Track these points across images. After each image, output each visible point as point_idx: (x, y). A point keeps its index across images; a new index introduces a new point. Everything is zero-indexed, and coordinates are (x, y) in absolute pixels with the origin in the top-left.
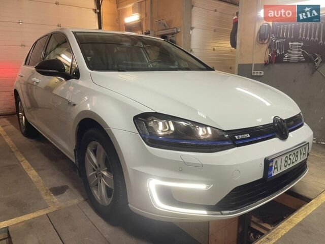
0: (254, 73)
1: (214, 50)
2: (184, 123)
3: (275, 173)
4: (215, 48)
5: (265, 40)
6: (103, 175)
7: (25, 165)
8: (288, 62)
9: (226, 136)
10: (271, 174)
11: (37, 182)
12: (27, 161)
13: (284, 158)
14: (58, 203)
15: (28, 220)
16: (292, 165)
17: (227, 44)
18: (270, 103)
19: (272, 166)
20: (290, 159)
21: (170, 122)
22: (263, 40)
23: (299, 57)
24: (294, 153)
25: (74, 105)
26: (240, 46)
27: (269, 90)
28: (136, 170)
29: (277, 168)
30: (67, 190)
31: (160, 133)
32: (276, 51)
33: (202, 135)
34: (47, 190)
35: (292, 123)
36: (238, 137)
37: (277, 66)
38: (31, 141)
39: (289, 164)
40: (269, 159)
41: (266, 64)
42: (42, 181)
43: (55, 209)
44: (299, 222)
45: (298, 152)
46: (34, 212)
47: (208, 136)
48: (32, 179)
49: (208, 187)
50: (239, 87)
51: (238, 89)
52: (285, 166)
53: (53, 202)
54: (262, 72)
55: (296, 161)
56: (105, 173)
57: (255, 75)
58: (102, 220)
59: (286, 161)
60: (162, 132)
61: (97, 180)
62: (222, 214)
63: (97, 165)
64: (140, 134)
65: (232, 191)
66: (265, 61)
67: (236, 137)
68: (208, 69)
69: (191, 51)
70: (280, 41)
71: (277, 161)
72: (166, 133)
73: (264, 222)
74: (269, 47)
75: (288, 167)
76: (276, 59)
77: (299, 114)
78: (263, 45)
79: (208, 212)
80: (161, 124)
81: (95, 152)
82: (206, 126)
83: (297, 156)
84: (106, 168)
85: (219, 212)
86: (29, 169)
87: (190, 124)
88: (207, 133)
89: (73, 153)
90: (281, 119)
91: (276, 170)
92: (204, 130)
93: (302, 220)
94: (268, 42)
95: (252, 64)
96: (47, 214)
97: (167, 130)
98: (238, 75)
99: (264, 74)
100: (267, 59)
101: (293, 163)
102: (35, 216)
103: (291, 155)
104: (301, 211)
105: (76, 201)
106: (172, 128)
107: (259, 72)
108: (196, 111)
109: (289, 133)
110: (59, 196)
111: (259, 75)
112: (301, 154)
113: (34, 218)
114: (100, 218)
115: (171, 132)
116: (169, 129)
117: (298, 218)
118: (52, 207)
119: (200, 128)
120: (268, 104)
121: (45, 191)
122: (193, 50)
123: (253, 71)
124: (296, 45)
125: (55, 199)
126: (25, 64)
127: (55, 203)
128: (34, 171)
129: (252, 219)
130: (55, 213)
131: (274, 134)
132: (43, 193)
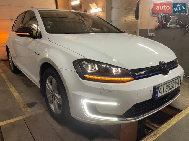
0: (149, 34)
1: (125, 21)
2: (104, 66)
3: (160, 95)
4: (126, 20)
5: (156, 14)
6: (56, 96)
7: (13, 90)
8: (170, 28)
9: (130, 73)
10: (157, 96)
11: (19, 100)
12: (13, 87)
13: (165, 86)
14: (31, 112)
15: (13, 122)
16: (170, 91)
17: (133, 18)
18: (158, 53)
19: (158, 91)
20: (169, 87)
21: (96, 65)
22: (155, 15)
23: (176, 24)
24: (172, 83)
25: (39, 54)
26: (141, 18)
27: (158, 45)
28: (74, 94)
29: (161, 92)
30: (37, 105)
31: (89, 72)
32: (162, 21)
33: (115, 73)
34: (24, 104)
35: (171, 65)
36: (137, 74)
37: (163, 30)
38: (16, 76)
39: (169, 90)
40: (156, 87)
41: (156, 29)
42: (22, 99)
43: (28, 116)
44: (174, 124)
45: (174, 82)
46: (16, 117)
47: (119, 73)
48: (16, 98)
49: (118, 104)
50: (139, 43)
51: (139, 44)
52: (166, 91)
53: (28, 112)
54: (154, 34)
55: (173, 88)
56: (57, 95)
57: (150, 36)
58: (56, 123)
59: (167, 88)
60: (91, 70)
61: (53, 99)
62: (127, 120)
63: (52, 90)
64: (77, 72)
65: (133, 106)
66: (156, 27)
67: (136, 74)
68: (121, 32)
69: (111, 22)
70: (165, 15)
71: (161, 88)
72: (93, 71)
73: (153, 123)
74: (158, 19)
75: (168, 92)
76: (162, 26)
77: (176, 59)
78: (155, 17)
79: (118, 119)
80: (90, 66)
81: (51, 82)
82: (117, 67)
83: (173, 85)
84: (58, 92)
85: (125, 119)
86: (14, 92)
87: (107, 66)
88: (118, 71)
89: (39, 83)
90: (164, 63)
91: (160, 93)
92: (116, 69)
93: (176, 123)
94: (158, 16)
95: (148, 29)
96: (24, 119)
97: (93, 69)
98: (139, 36)
99: (155, 35)
100: (157, 26)
101: (171, 89)
102: (16, 120)
103: (170, 84)
104: (176, 117)
105: (41, 111)
106: (97, 68)
107: (152, 34)
108: (112, 58)
109: (169, 71)
110: (31, 108)
111: (152, 36)
112: (176, 84)
113: (16, 121)
114: (55, 121)
115: (96, 71)
116: (95, 69)
117: (173, 121)
118: (27, 115)
119: (114, 68)
120: (157, 53)
121: (24, 105)
122: (112, 21)
123: (148, 34)
124: (175, 17)
125: (29, 110)
126: (12, 30)
127: (29, 112)
128: (17, 93)
129: (146, 121)
130: (28, 118)
131: (159, 72)
132: (22, 106)
